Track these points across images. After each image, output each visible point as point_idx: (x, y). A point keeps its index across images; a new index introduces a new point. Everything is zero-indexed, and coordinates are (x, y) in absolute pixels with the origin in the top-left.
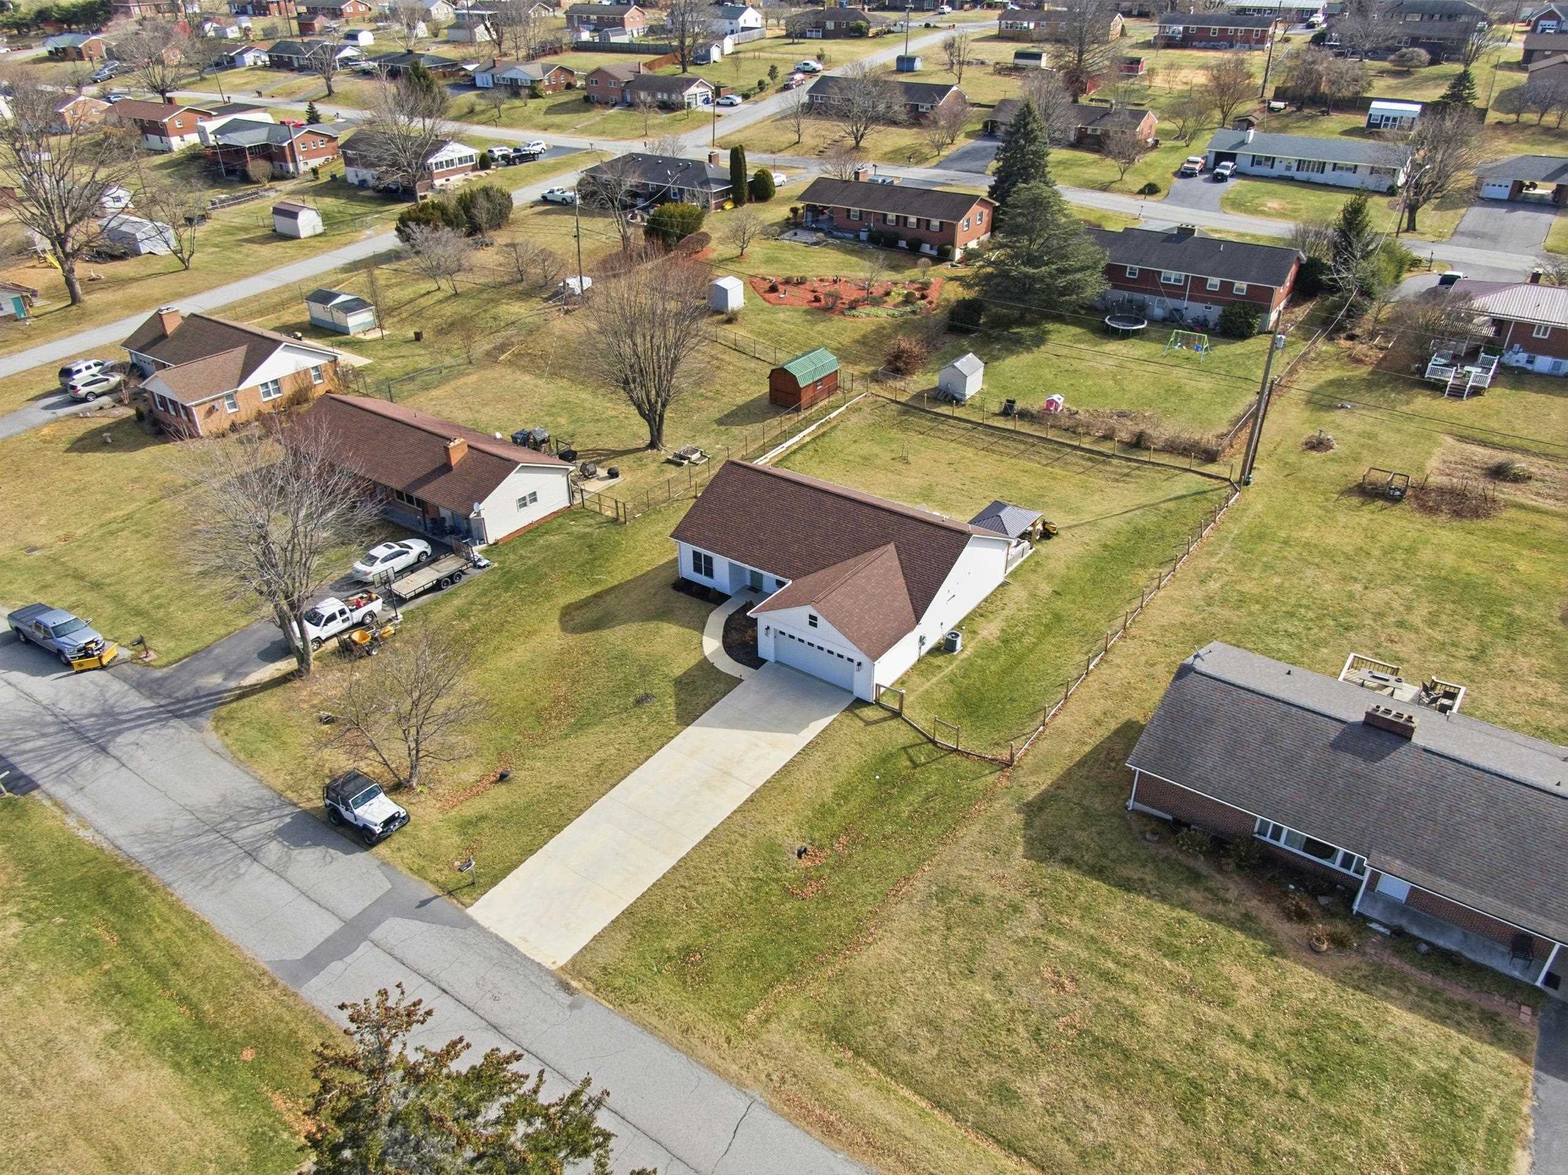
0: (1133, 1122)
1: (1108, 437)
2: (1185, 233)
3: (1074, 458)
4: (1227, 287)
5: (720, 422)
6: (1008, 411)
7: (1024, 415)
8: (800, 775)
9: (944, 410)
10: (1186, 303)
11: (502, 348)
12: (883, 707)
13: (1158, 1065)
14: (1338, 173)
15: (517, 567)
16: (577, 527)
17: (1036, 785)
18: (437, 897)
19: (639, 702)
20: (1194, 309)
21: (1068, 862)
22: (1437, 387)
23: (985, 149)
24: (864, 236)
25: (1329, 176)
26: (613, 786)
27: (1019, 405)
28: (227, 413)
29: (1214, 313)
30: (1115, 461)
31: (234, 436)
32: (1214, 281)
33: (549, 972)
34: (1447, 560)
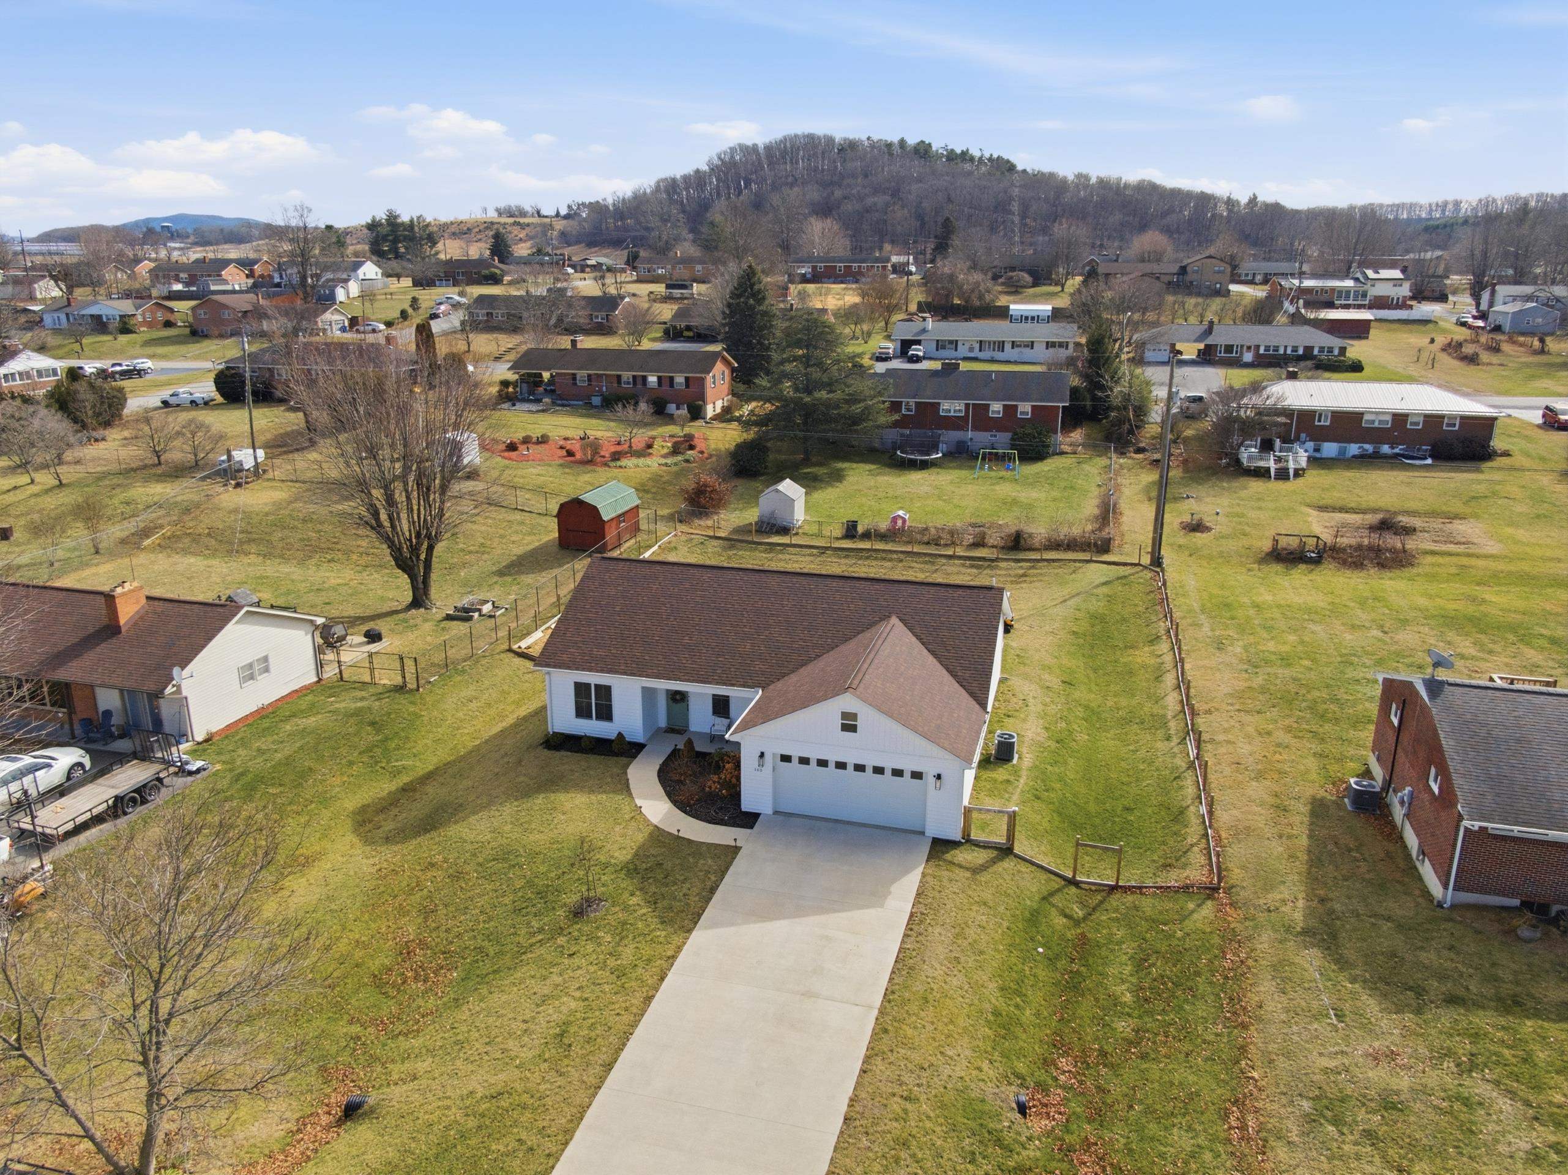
1: (980, 543)
2: (950, 368)
3: (954, 565)
4: (1010, 410)
5: (501, 573)
6: (851, 530)
9: (775, 539)
10: (970, 434)
11: (146, 533)
12: (977, 844)
14: (1017, 350)
15: (258, 765)
16: (346, 703)
19: (578, 913)
20: (978, 439)
21: (1457, 1001)
22: (1262, 473)
24: (596, 400)
25: (1009, 354)
27: (861, 529)
29: (1003, 439)
30: (1003, 564)
32: (997, 407)
34: (1422, 602)
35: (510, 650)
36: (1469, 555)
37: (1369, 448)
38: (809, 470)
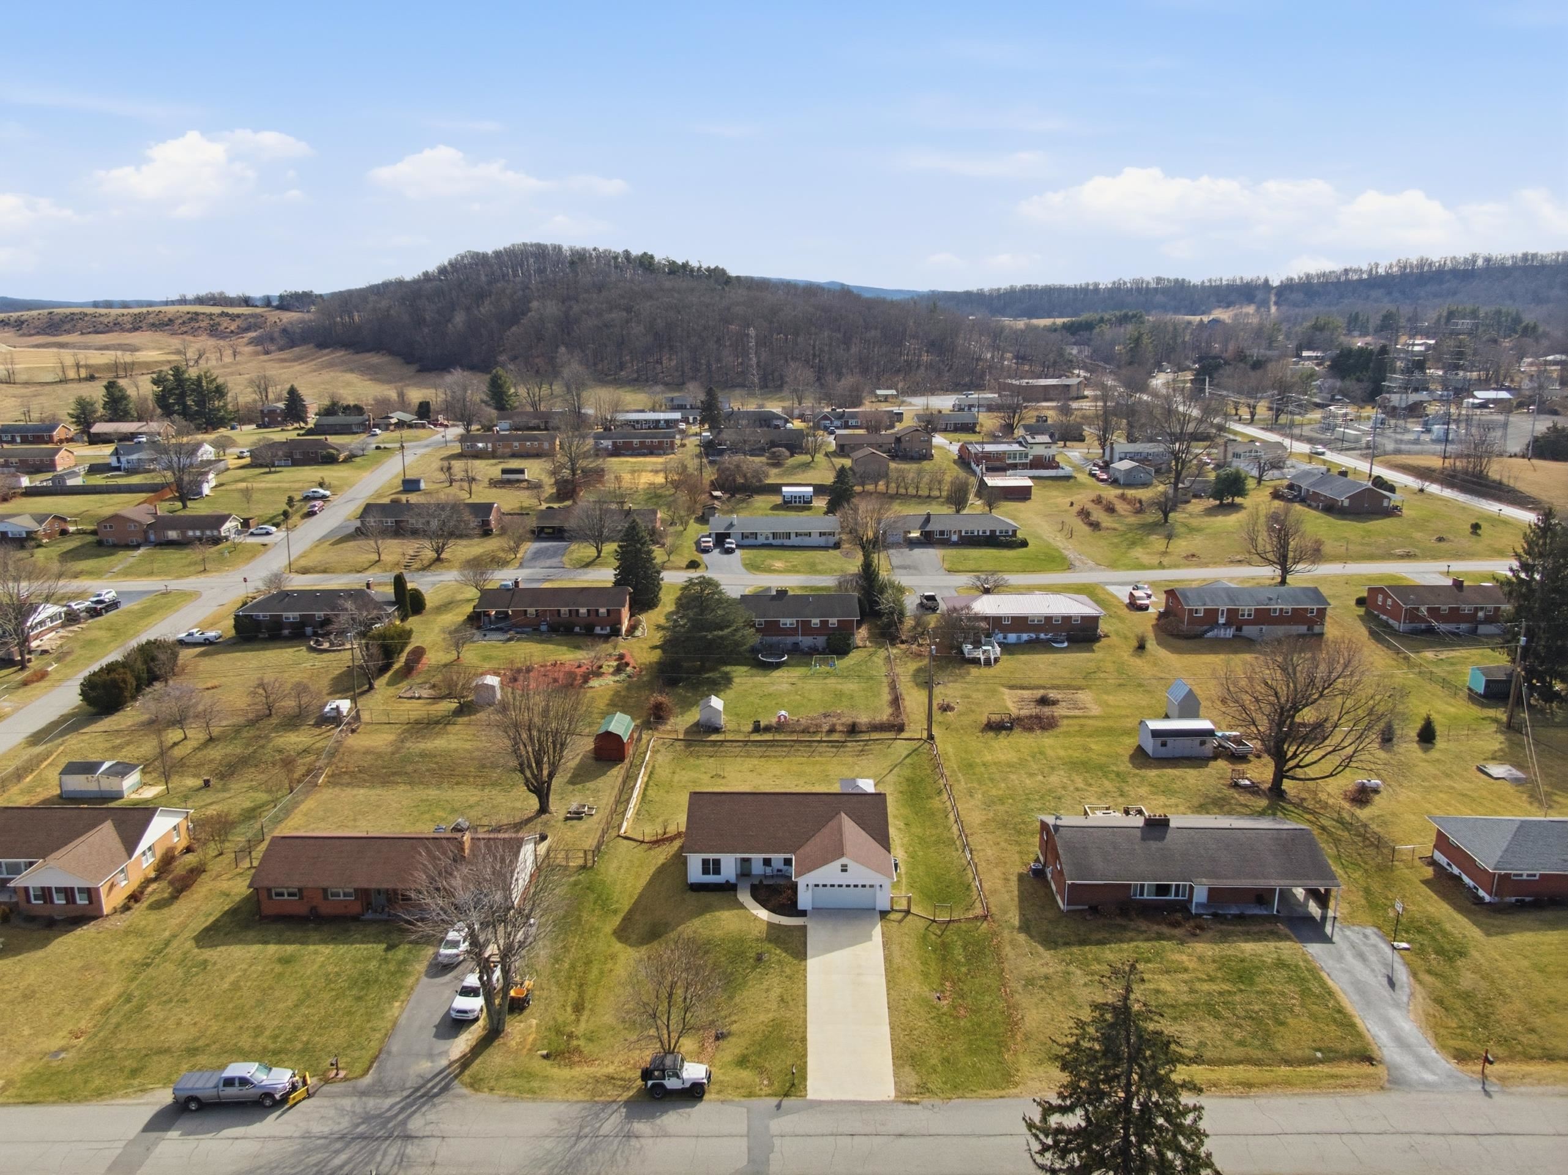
0: (1201, 1029)
1: (832, 731)
2: (782, 593)
3: (822, 748)
4: (824, 623)
5: (572, 783)
6: (757, 729)
7: (768, 729)
8: (897, 960)
9: (714, 737)
10: (800, 638)
12: (897, 911)
13: (1186, 1004)
14: (799, 538)
17: (1014, 918)
18: (781, 1101)
19: (758, 959)
20: (806, 641)
21: (1067, 944)
22: (976, 661)
23: (547, 549)
24: (544, 628)
25: (794, 541)
26: (806, 1004)
27: (762, 724)
28: (125, 886)
29: (821, 641)
30: (849, 744)
31: (139, 908)
32: (816, 621)
33: (893, 1102)
34: (1062, 753)
35: (619, 836)
36: (1086, 717)
37: (1033, 636)
38: (707, 675)
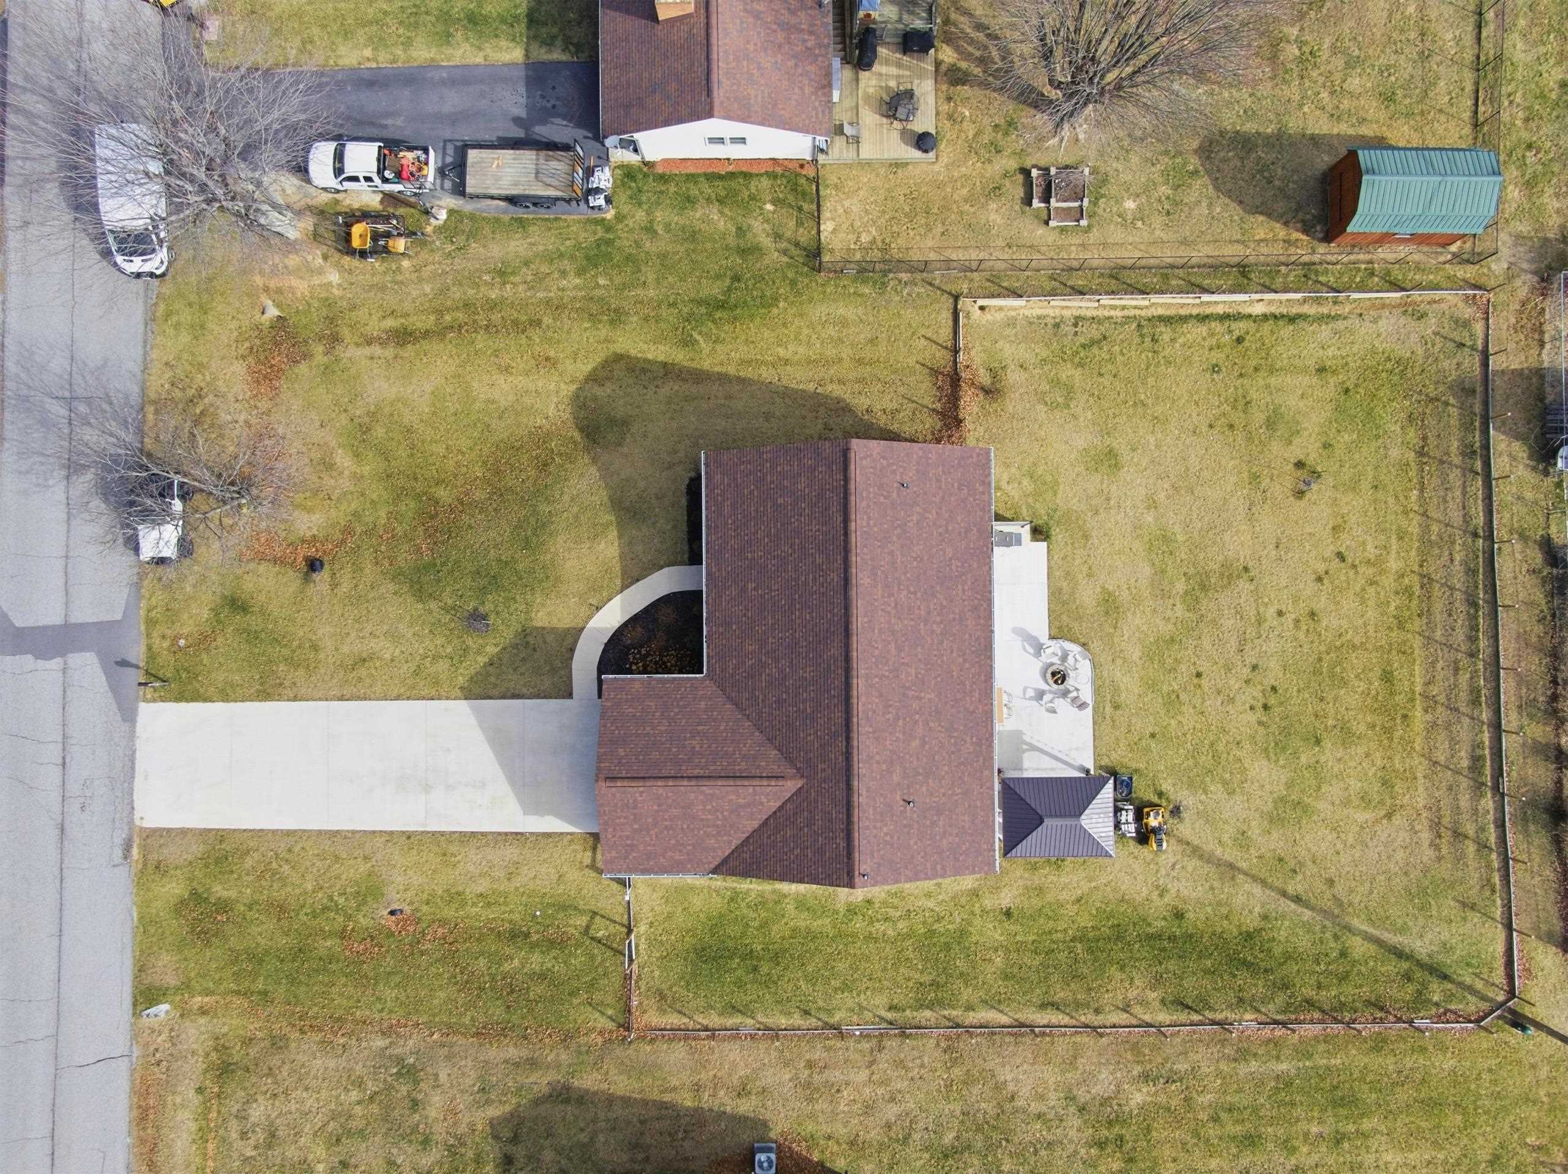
15: (628, 241)
16: (764, 225)
18: (137, 667)
26: (342, 698)
33: (131, 822)
35: (956, 298)
